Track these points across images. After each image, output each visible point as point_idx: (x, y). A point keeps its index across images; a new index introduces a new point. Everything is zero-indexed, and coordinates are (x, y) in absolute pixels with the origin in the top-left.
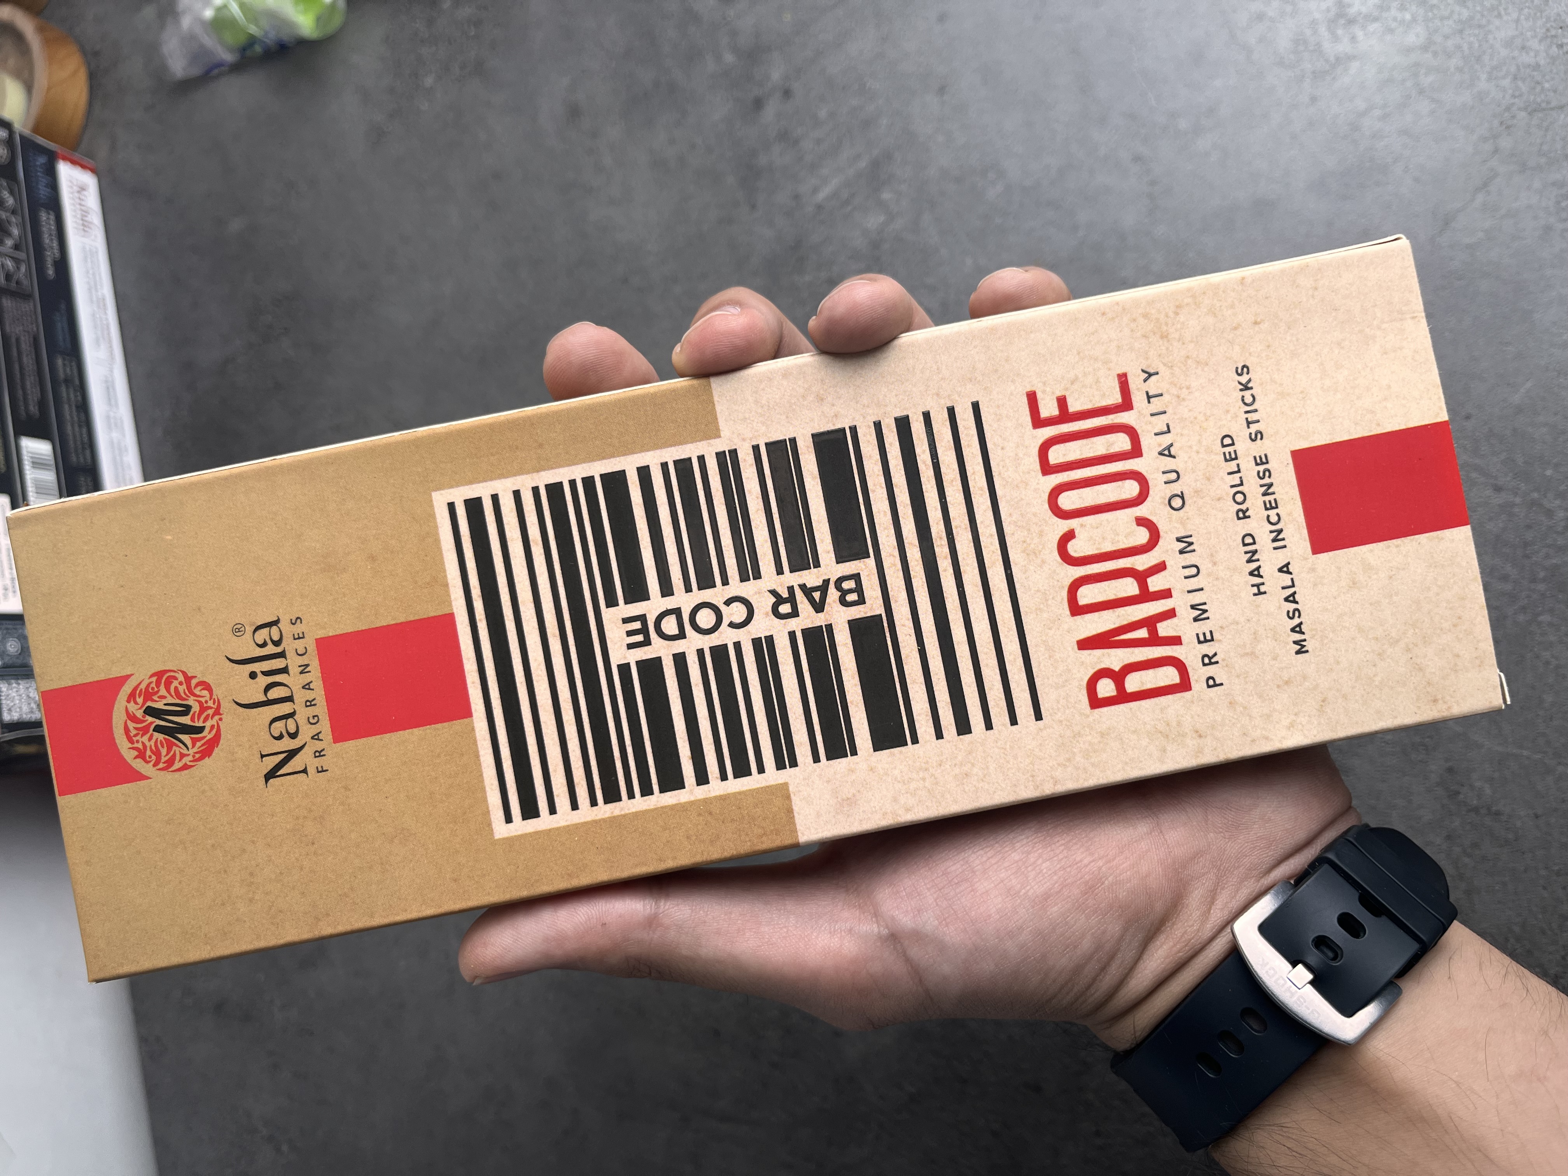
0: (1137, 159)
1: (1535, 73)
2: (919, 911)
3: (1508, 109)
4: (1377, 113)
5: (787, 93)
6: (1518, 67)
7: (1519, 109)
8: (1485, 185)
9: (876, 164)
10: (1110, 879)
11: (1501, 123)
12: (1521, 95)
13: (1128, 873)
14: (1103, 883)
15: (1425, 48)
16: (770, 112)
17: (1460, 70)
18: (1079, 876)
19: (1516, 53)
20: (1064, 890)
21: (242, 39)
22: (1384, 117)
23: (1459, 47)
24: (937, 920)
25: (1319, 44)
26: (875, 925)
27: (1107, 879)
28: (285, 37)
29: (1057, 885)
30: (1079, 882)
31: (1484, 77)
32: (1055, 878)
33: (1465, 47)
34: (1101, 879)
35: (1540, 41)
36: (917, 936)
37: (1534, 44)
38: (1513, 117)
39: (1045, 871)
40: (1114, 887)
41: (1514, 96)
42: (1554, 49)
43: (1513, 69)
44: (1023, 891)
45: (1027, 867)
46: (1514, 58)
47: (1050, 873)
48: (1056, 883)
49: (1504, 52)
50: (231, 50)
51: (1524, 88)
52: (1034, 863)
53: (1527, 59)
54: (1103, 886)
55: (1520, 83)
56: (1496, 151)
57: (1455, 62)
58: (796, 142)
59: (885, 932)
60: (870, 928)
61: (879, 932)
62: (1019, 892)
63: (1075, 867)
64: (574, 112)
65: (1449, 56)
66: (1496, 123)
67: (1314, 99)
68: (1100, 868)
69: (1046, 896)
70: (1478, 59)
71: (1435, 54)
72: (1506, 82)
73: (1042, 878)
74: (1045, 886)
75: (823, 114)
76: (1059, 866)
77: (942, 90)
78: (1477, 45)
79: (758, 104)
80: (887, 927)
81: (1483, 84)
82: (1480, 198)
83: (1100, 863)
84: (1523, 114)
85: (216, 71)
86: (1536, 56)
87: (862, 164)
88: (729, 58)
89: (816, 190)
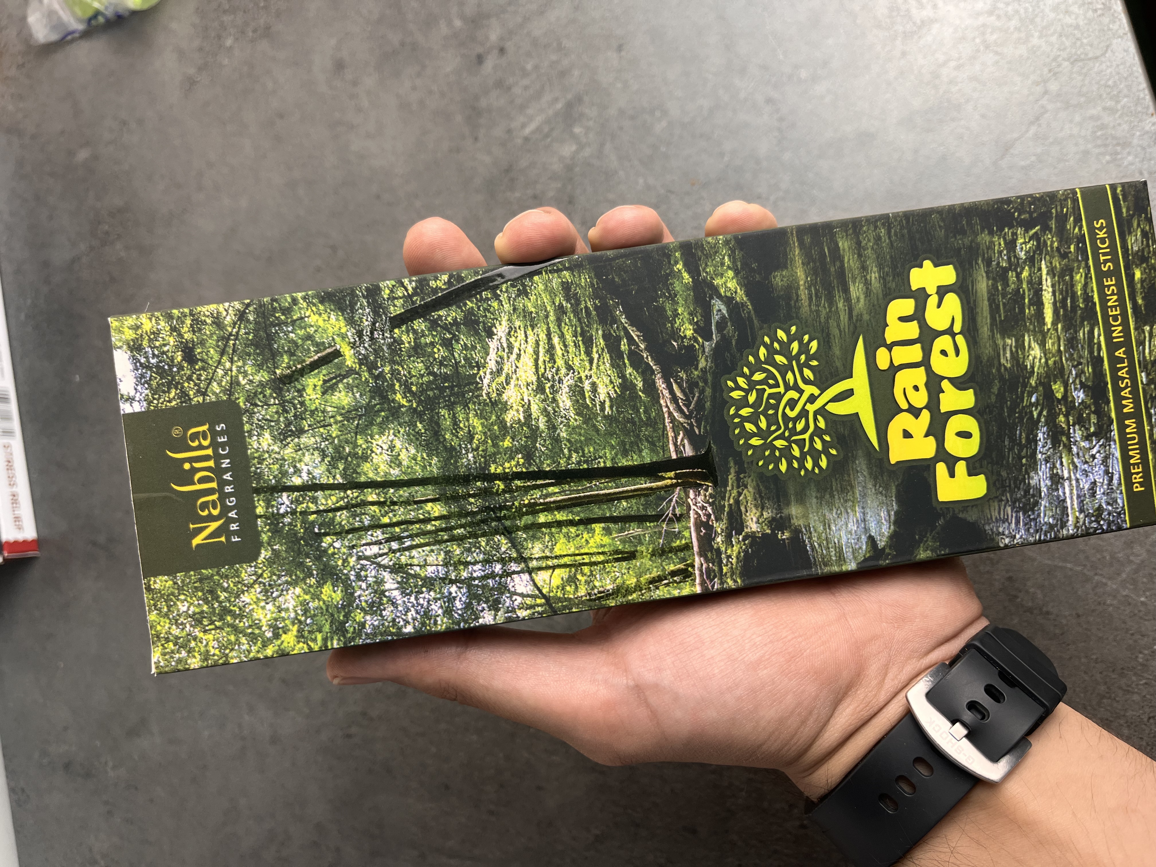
0: (769, 101)
1: (1076, 32)
2: (659, 669)
3: (1055, 59)
4: (952, 64)
5: (502, 51)
6: (1062, 26)
7: (1064, 59)
8: (1037, 119)
9: (569, 105)
10: (808, 651)
11: (1050, 71)
12: (1065, 49)
13: (822, 647)
15: (990, 13)
16: (489, 64)
17: (1018, 29)
18: (784, 648)
19: (1061, 16)
20: (772, 658)
21: (90, 13)
22: (958, 68)
23: (1017, 12)
24: (674, 677)
25: (908, 10)
26: (625, 678)
27: (805, 651)
28: (121, 11)
29: (767, 654)
30: (784, 653)
31: (1037, 34)
32: (766, 648)
33: (1022, 11)
34: (801, 651)
35: (1080, 7)
36: (657, 688)
37: (1075, 9)
38: (1059, 66)
39: (758, 643)
41: (1059, 50)
42: (1090, 13)
43: (1059, 29)
44: (740, 658)
45: (744, 641)
46: (1060, 20)
47: (761, 645)
48: (767, 652)
49: (1052, 15)
50: (80, 20)
51: (1068, 43)
52: (750, 637)
53: (1069, 20)
54: (803, 656)
55: (1064, 39)
56: (1046, 92)
57: (1014, 23)
58: (509, 88)
59: (632, 683)
61: (627, 684)
62: (737, 658)
63: (781, 641)
64: (339, 66)
65: (1010, 19)
66: (1046, 70)
67: (904, 54)
68: (800, 643)
69: (758, 662)
70: (1032, 21)
71: (999, 17)
72: (1054, 39)
73: (756, 649)
74: (758, 654)
75: (529, 67)
77: (620, 48)
78: (1031, 10)
79: (480, 59)
80: (634, 680)
81: (1035, 41)
82: (1033, 130)
83: (800, 639)
84: (1066, 64)
85: (69, 37)
86: (1076, 19)
87: (559, 106)
88: (458, 23)
89: (524, 126)
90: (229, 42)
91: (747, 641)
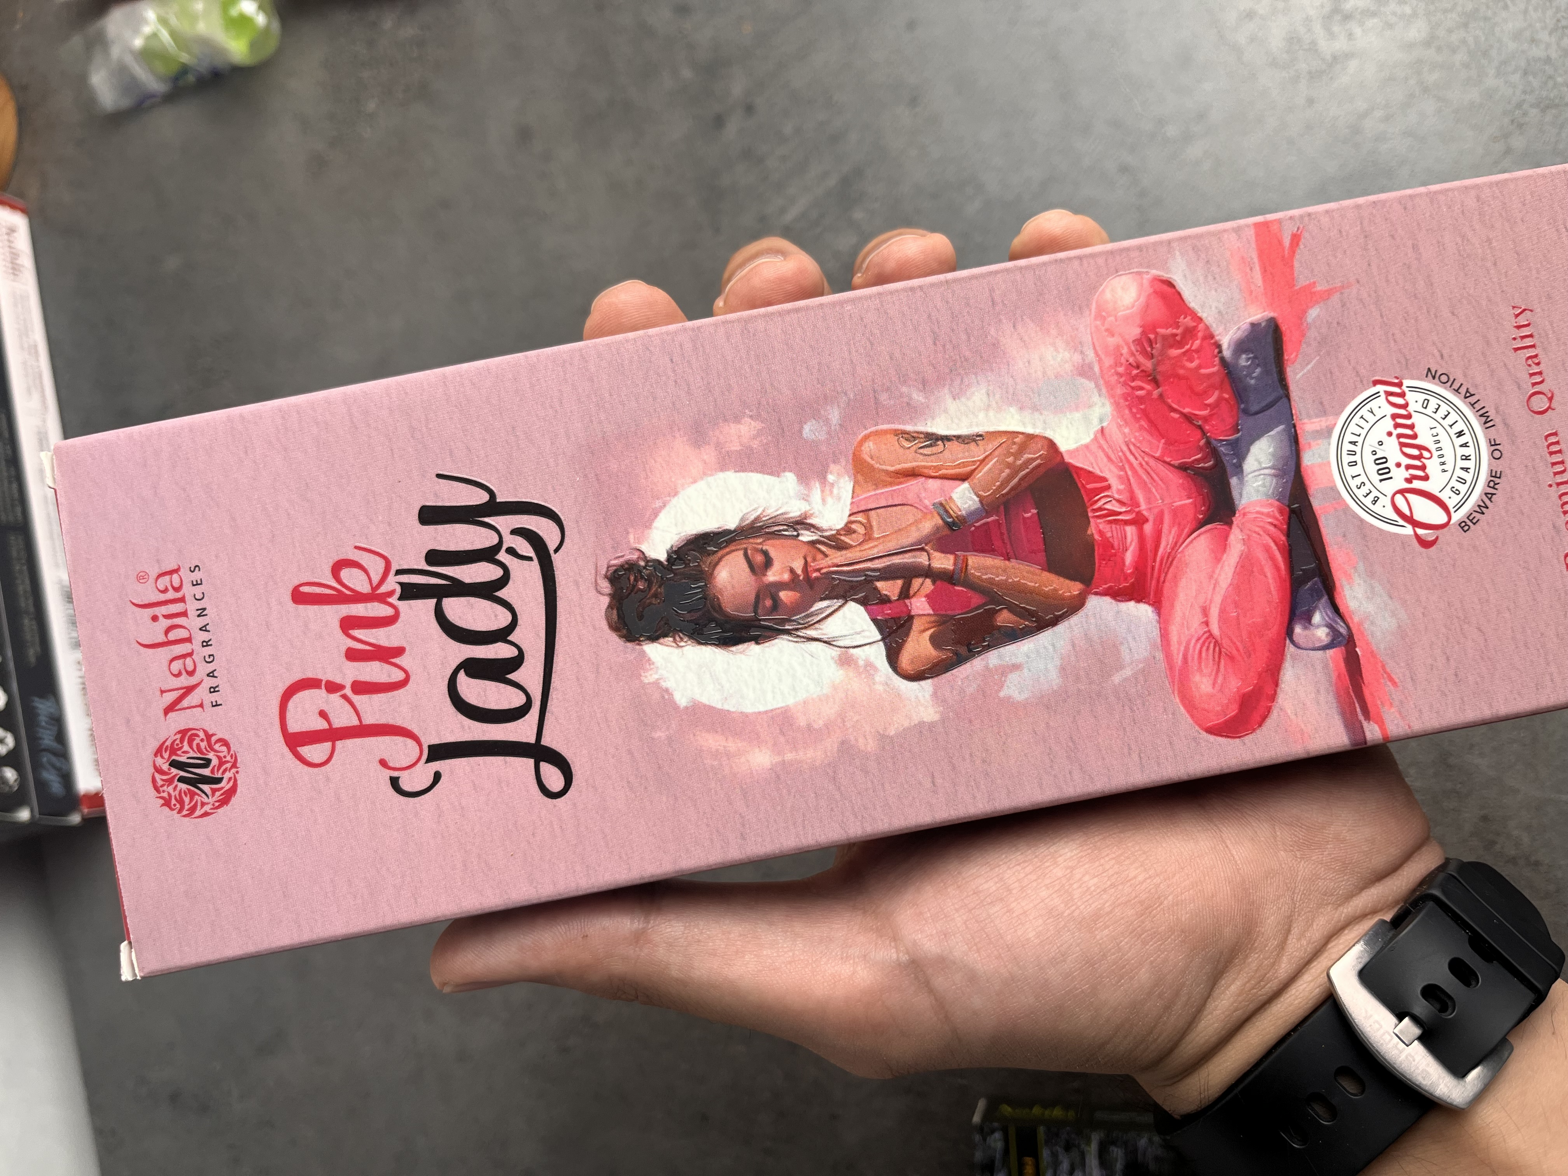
0: (1125, 169)
1: (1547, 67)
2: (945, 935)
3: (1519, 106)
4: (1378, 114)
5: (749, 109)
6: (1528, 61)
7: (1532, 106)
9: (846, 182)
10: (1170, 898)
11: (1512, 121)
12: (1532, 91)
13: (1191, 892)
14: (1161, 904)
15: (1427, 43)
16: (732, 128)
17: (1466, 66)
18: (1134, 895)
19: (1525, 46)
20: (1117, 911)
21: (175, 69)
22: (1386, 119)
23: (1464, 41)
24: (967, 944)
25: (1314, 43)
26: (893, 950)
27: (1166, 898)
28: (218, 66)
29: (1107, 905)
30: (1133, 902)
31: (1492, 72)
32: (1104, 896)
33: (1471, 40)
34: (1159, 898)
35: (1550, 34)
36: (942, 962)
37: (1544, 36)
38: (1525, 114)
39: (1093, 888)
40: (1175, 908)
41: (1524, 92)
43: (1523, 64)
44: (1068, 912)
45: (1071, 885)
46: (1523, 52)
47: (1098, 891)
48: (1107, 901)
49: (1512, 46)
50: (161, 79)
51: (1536, 83)
52: (1080, 879)
53: (1537, 52)
54: (1162, 907)
55: (1531, 78)
56: (1508, 151)
57: (1460, 57)
58: (761, 160)
59: (904, 958)
60: (888, 954)
61: (898, 960)
62: (1063, 913)
63: (1129, 884)
64: (524, 135)
65: (1454, 51)
66: (1506, 120)
67: (1311, 101)
68: (1157, 886)
69: (1096, 916)
70: (1485, 54)
71: (1439, 49)
72: (1516, 78)
73: (1089, 897)
74: (1093, 906)
75: (788, 129)
76: (1109, 883)
77: (914, 101)
78: (1483, 39)
79: (719, 121)
80: (908, 953)
81: (1491, 81)
83: (1157, 880)
84: (1534, 112)
85: (148, 103)
86: (1547, 49)
87: (832, 182)
88: (687, 73)
89: (783, 211)
90: (371, 106)
91: (1075, 886)
